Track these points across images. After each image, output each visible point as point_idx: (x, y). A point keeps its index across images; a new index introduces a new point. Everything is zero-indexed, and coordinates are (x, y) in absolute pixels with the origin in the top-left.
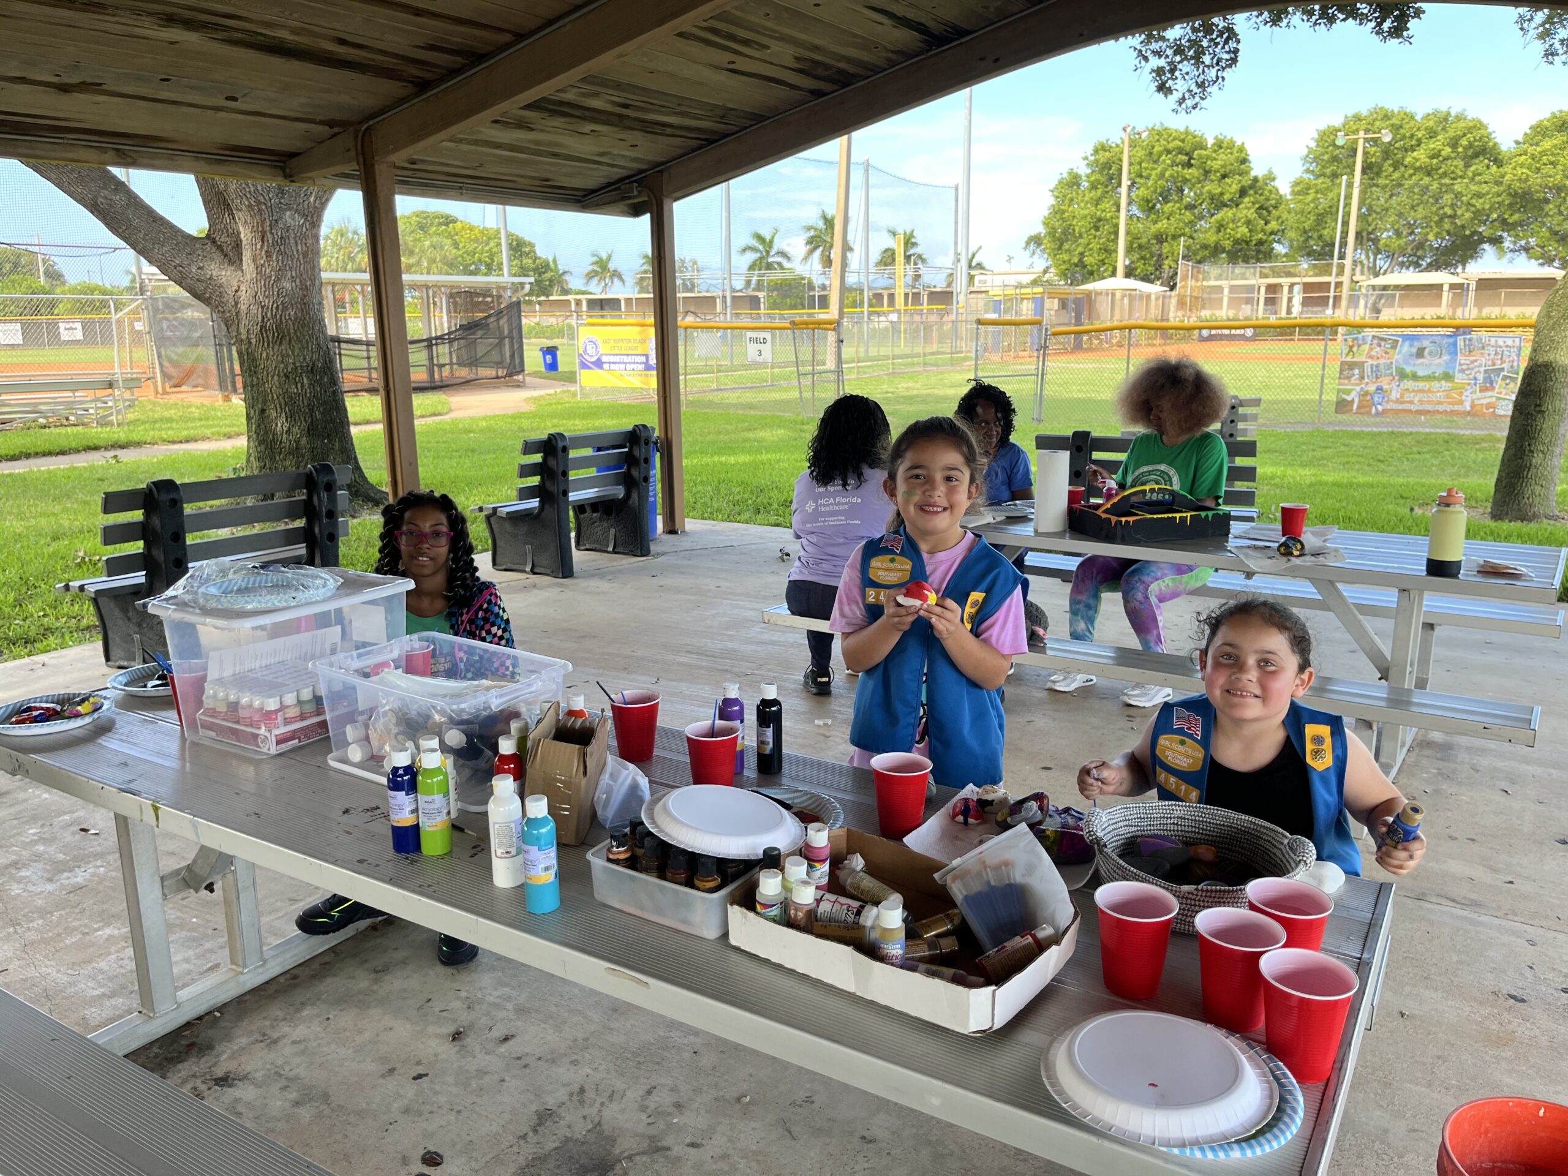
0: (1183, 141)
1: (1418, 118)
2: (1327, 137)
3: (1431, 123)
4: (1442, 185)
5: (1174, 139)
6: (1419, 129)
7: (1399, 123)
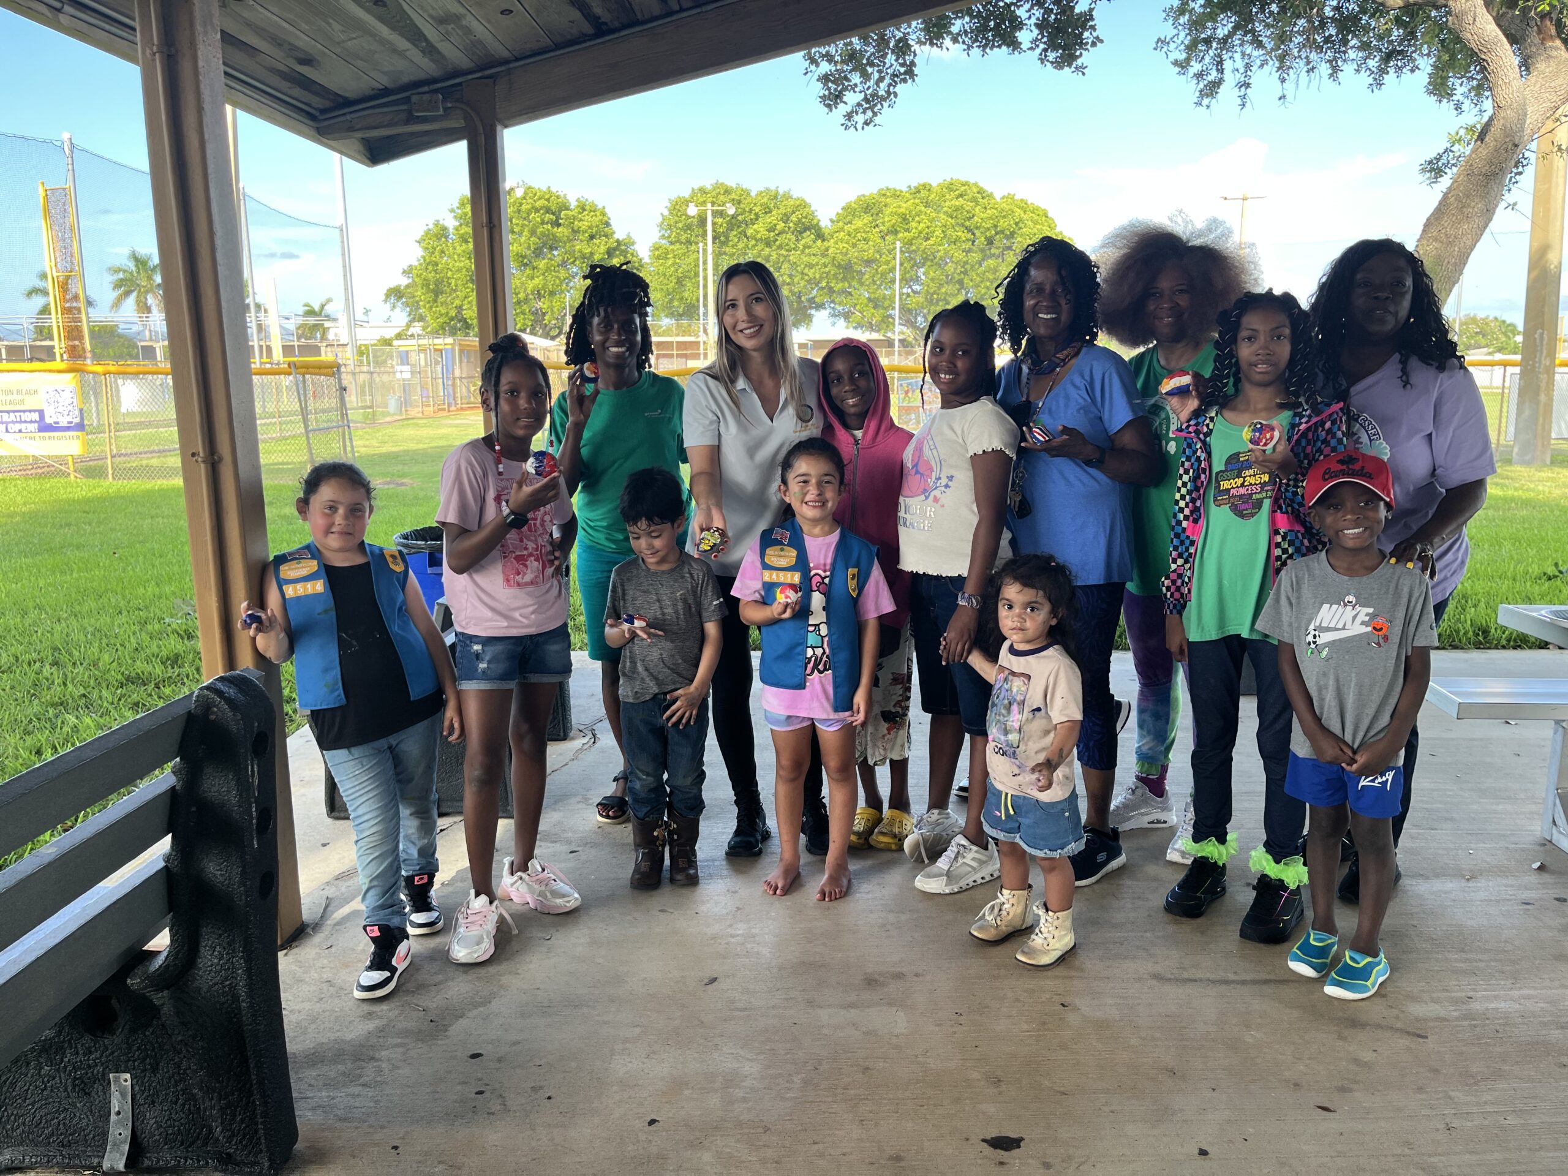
0: (548, 200)
1: (753, 194)
2: (678, 207)
3: (765, 200)
4: (779, 255)
5: (539, 199)
6: (755, 204)
7: (739, 197)
